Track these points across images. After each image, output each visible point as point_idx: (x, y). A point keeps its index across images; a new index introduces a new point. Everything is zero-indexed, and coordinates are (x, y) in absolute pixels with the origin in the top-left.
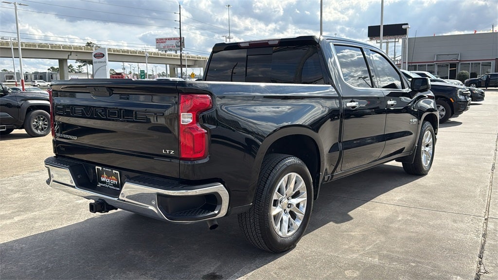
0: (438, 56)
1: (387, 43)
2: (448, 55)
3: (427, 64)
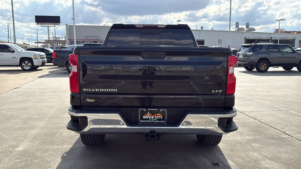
0: (87, 37)
1: (48, 27)
2: (92, 36)
3: (81, 41)
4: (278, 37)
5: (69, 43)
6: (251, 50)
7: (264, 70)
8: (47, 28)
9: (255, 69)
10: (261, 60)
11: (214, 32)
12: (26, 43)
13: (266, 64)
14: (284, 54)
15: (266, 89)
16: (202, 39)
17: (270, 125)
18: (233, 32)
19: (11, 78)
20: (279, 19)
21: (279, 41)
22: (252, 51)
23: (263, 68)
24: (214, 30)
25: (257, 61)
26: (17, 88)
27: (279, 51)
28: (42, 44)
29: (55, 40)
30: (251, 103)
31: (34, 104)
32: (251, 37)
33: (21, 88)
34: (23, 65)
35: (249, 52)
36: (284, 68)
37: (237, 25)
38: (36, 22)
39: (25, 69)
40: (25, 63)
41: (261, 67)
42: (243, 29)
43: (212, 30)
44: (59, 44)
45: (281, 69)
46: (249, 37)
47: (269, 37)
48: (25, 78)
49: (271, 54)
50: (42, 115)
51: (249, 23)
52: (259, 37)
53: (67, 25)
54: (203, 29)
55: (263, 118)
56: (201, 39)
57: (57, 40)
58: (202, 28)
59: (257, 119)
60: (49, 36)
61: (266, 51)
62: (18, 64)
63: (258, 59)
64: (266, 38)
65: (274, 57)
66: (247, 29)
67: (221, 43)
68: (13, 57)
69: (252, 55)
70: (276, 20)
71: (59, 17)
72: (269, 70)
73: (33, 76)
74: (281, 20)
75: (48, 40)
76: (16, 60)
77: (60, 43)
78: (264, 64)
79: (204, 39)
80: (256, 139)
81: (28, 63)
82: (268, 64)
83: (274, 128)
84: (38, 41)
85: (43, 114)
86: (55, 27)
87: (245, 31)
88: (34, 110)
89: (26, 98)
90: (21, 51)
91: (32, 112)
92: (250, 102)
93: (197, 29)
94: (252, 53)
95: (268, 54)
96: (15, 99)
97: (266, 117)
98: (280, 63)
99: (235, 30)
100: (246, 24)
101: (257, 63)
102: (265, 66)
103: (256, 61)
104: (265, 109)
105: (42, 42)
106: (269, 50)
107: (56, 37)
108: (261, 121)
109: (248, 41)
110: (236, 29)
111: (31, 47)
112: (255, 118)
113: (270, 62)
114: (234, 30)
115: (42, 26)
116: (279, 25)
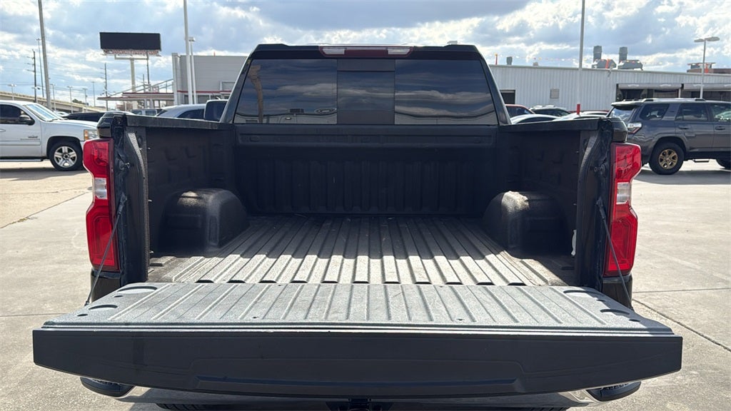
0: (225, 85)
1: (132, 60)
3: (210, 94)
4: (700, 82)
5: (182, 100)
6: (638, 116)
7: (671, 167)
8: (129, 62)
9: (648, 165)
10: (663, 142)
11: (539, 70)
12: (79, 100)
13: (675, 154)
14: (723, 126)
15: (683, 221)
16: (510, 89)
17: (713, 339)
18: (589, 70)
19: (19, 192)
20: (703, 38)
21: (704, 92)
22: (641, 120)
23: (667, 162)
24: (540, 65)
25: (654, 144)
26: (27, 218)
27: (711, 120)
28: (119, 103)
29: (147, 93)
30: (648, 265)
31: (56, 266)
32: (631, 82)
33: (36, 218)
34: (55, 156)
35: (634, 121)
36: (721, 163)
37: (597, 52)
38: (102, 48)
39: (61, 165)
40: (60, 151)
41: (662, 160)
42: (611, 63)
43: (535, 67)
44: (156, 103)
45: (713, 165)
46: (627, 82)
47: (677, 83)
48: (56, 189)
49: (689, 126)
50: (70, 302)
51: (626, 48)
52: (653, 84)
53: (174, 55)
54: (513, 64)
55: (688, 312)
56: (507, 89)
57: (152, 92)
58: (509, 60)
59: (670, 317)
60: (133, 83)
61: (676, 120)
62: (44, 153)
63: (655, 140)
64: (670, 85)
65: (696, 135)
66: (622, 64)
67: (558, 98)
68: (30, 135)
69: (641, 128)
70: (696, 41)
71: (158, 36)
72: (682, 169)
73: (78, 186)
74: (709, 40)
75: (131, 91)
76: (38, 143)
77: (159, 101)
78: (670, 153)
79: (513, 89)
80: (676, 387)
81: (70, 151)
82: (683, 153)
83: (726, 348)
84: (109, 96)
85: (72, 299)
86: (147, 59)
87: (616, 68)
88: (51, 284)
89: (40, 249)
90: (51, 119)
91: (46, 291)
92: (644, 260)
93: (498, 64)
94: (639, 125)
95: (680, 126)
96: (10, 252)
97: (697, 311)
98: (713, 150)
99: (593, 66)
100: (619, 50)
101: (653, 151)
102: (674, 158)
103: (652, 145)
104: (691, 286)
105: (117, 96)
106: (685, 117)
107: (149, 85)
108: (681, 322)
109: (625, 93)
110: (595, 63)
111: (91, 109)
112: (665, 313)
113: (687, 146)
114: (590, 67)
115: (116, 58)
116: (703, 52)
